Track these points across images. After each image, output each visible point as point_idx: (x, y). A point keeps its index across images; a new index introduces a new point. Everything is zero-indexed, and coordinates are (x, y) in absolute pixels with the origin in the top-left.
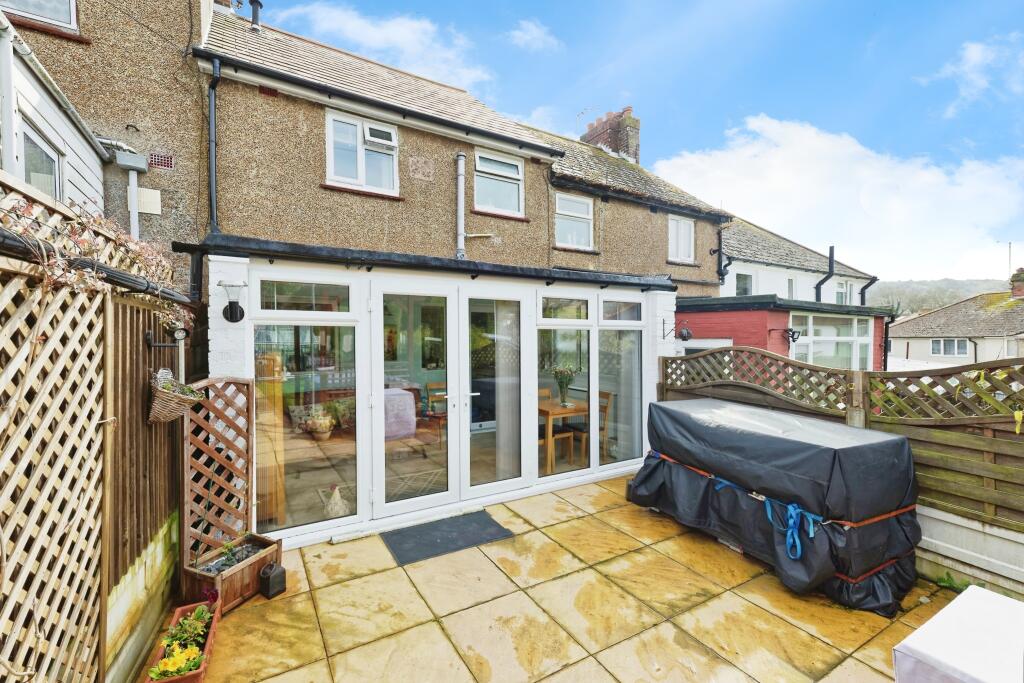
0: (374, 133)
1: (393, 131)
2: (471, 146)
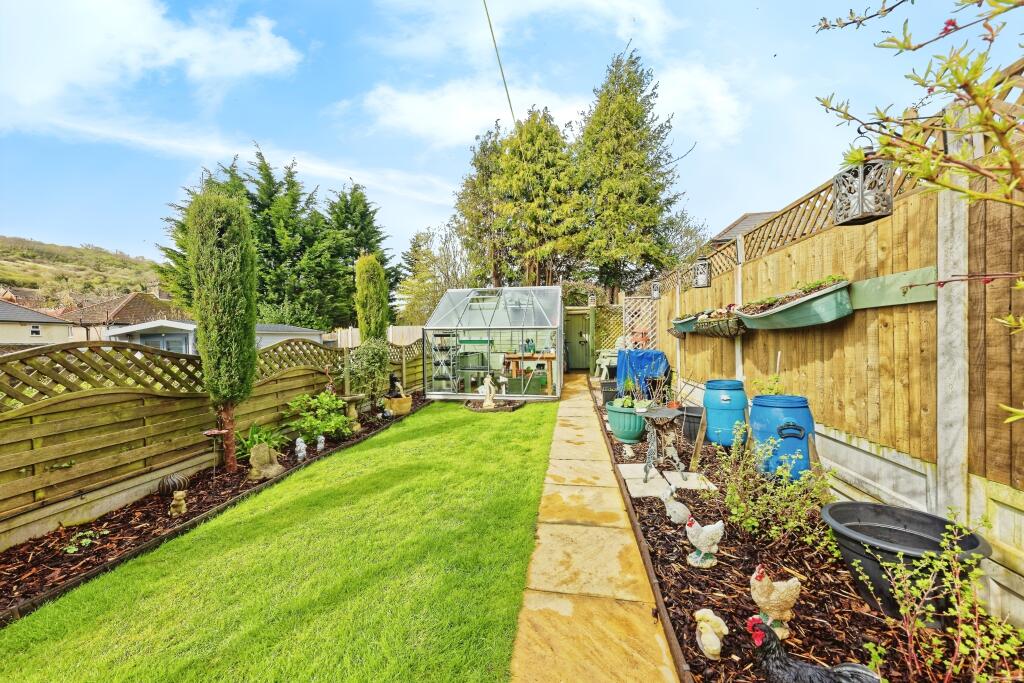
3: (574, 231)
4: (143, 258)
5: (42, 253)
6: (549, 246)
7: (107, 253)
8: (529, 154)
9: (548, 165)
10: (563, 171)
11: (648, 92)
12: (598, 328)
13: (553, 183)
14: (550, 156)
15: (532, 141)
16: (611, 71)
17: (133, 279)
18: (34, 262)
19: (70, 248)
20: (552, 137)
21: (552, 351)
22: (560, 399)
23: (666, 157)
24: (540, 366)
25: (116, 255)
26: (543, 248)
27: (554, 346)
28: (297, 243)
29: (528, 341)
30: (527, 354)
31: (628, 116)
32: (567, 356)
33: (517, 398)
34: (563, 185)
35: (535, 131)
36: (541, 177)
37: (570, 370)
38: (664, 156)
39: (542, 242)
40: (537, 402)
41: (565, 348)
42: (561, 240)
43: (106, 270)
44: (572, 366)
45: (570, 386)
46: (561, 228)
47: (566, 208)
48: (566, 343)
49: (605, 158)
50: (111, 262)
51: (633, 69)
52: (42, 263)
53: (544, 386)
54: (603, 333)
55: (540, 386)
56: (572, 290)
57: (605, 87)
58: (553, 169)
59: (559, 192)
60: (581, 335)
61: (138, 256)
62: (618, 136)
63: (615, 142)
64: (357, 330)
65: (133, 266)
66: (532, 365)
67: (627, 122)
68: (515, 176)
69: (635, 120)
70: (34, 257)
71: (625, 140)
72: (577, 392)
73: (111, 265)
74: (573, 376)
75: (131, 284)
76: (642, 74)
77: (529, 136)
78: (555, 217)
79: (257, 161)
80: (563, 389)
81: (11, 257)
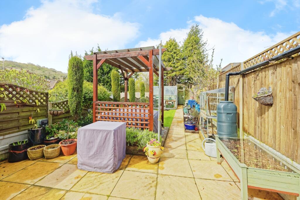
3: (181, 70)
4: (44, 67)
5: (17, 65)
6: (174, 73)
7: (34, 65)
8: (170, 50)
9: (175, 53)
10: (178, 54)
11: (201, 34)
12: (185, 95)
13: (176, 58)
14: (175, 51)
15: (170, 46)
16: (191, 29)
17: (42, 74)
18: (15, 68)
19: (24, 64)
20: (176, 45)
21: (175, 100)
22: (176, 109)
23: (206, 50)
24: (173, 103)
25: (37, 66)
26: (173, 74)
27: (175, 99)
28: (108, 70)
29: (170, 98)
30: (170, 100)
31: (195, 41)
32: (178, 101)
33: (168, 109)
34: (178, 58)
35: (171, 44)
36: (173, 56)
37: (179, 104)
38: (205, 50)
39: (172, 72)
40: (172, 110)
41: (178, 99)
42: (177, 72)
43: (34, 71)
44: (180, 104)
45: (179, 107)
46: (177, 69)
47: (179, 64)
48: (178, 98)
49: (189, 52)
50: (36, 68)
51: (197, 28)
52: (17, 69)
53: (173, 107)
54: (187, 96)
55: (172, 106)
56: (180, 86)
57: (189, 33)
58: (176, 54)
59: (177, 60)
60: (182, 96)
61: (43, 66)
62: (192, 46)
63: (192, 48)
64: (124, 93)
65: (42, 70)
66: (171, 102)
67: (195, 43)
68: (166, 56)
69: (197, 42)
70: (15, 67)
71: (194, 47)
72: (180, 108)
73: (36, 69)
74: (180, 105)
75: (42, 75)
76: (199, 30)
77: (170, 45)
78: (176, 66)
79: (98, 48)
80: (177, 108)
81: (9, 67)
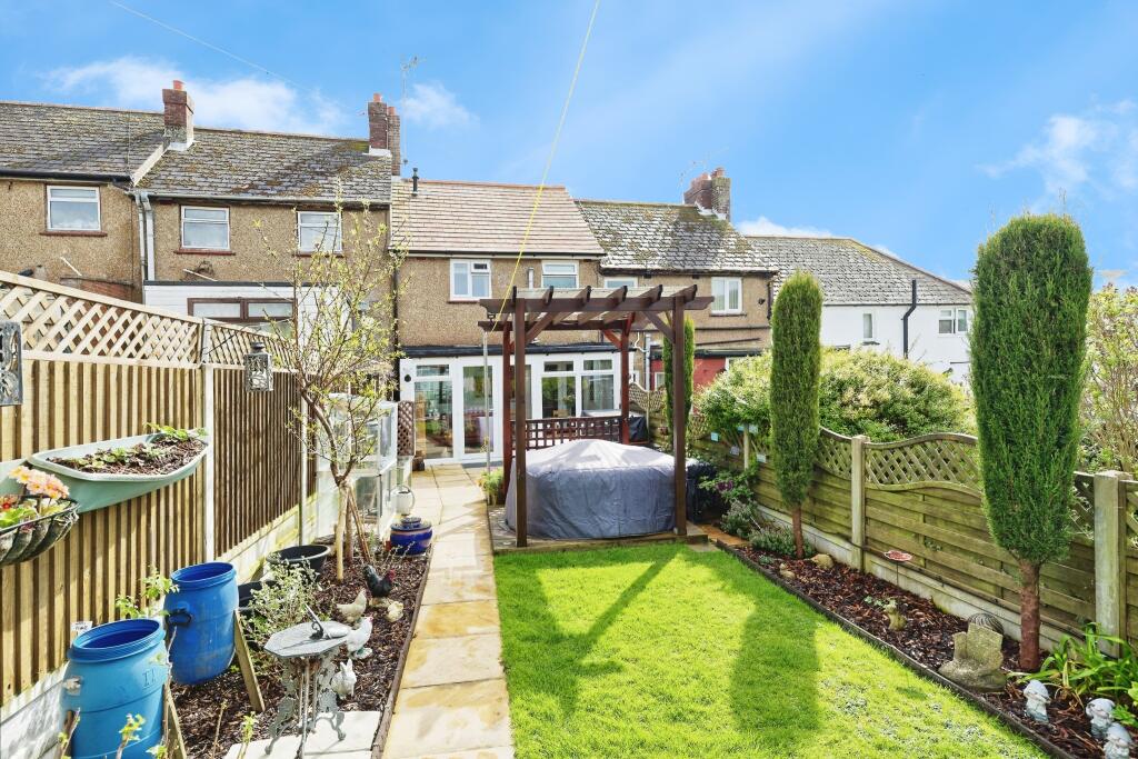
0: (477, 266)
1: (488, 263)
2: (540, 260)
